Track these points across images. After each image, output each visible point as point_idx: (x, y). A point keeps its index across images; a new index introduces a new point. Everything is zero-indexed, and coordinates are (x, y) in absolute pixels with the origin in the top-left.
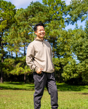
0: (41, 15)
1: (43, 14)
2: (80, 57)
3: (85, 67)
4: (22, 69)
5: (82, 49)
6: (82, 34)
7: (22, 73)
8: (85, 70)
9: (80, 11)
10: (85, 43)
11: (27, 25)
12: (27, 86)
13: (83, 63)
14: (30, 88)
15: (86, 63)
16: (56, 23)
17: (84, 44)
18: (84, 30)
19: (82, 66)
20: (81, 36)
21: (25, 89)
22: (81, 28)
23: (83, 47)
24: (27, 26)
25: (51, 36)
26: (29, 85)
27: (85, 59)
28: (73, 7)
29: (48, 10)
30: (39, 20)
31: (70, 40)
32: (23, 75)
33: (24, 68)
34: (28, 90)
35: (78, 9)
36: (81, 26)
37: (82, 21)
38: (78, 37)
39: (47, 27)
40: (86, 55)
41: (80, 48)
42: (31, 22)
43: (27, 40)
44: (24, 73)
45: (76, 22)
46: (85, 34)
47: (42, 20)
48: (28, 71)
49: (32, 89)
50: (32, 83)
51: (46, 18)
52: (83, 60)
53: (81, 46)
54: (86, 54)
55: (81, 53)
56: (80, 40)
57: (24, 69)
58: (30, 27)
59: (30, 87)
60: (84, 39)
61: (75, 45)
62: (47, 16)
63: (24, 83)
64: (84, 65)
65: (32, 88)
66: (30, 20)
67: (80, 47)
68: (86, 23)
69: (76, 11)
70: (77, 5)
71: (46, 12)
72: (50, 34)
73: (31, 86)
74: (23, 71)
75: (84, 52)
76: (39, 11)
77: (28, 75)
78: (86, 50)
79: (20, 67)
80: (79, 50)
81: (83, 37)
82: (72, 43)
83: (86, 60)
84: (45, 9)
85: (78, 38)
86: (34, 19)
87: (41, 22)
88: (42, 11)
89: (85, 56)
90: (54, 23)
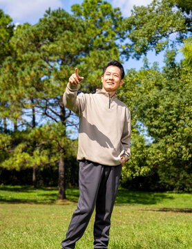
0: (68, 39)
1: (73, 36)
2: (153, 130)
3: (166, 152)
4: (27, 156)
5: (158, 113)
6: (157, 81)
7: (27, 165)
8: (166, 157)
9: (152, 31)
10: (165, 101)
11: (37, 59)
12: (39, 195)
13: (161, 143)
14: (45, 200)
15: (166, 143)
16: (102, 55)
17: (161, 101)
18: (161, 70)
19: (158, 151)
20: (156, 85)
21: (35, 202)
22: (156, 68)
23: (161, 109)
24: (37, 63)
25: (90, 84)
26: (42, 192)
27: (164, 136)
28: (137, 21)
29: (83, 26)
30: (65, 50)
31: (131, 93)
32: (30, 170)
33: (31, 155)
34: (40, 203)
35: (148, 26)
36: (156, 63)
37: (157, 53)
38: (148, 87)
39: (82, 64)
40: (167, 127)
41: (154, 111)
42: (47, 54)
43: (38, 93)
44: (32, 166)
45: (145, 54)
46: (164, 81)
47: (72, 50)
48: (41, 161)
49: (49, 201)
50: (49, 188)
51: (79, 45)
52: (161, 136)
53: (156, 106)
54: (166, 123)
55: (156, 123)
56: (154, 93)
57: (31, 158)
58: (45, 64)
59: (44, 197)
60: (162, 90)
61: (143, 104)
62: (81, 42)
63: (33, 187)
64: (163, 147)
65: (51, 197)
66: (44, 50)
67: (153, 108)
68: (165, 56)
69: (144, 30)
70: (145, 17)
71: (80, 31)
72: (89, 81)
73: (47, 195)
74: (29, 162)
75: (163, 120)
76: (65, 29)
77: (42, 169)
78: (166, 116)
79: (24, 153)
80: (152, 116)
81: (160, 87)
82: (137, 100)
83: (166, 137)
84: (77, 26)
85: (150, 89)
86: (53, 48)
87: (68, 53)
88: (71, 29)
89: (165, 129)
90: (97, 55)
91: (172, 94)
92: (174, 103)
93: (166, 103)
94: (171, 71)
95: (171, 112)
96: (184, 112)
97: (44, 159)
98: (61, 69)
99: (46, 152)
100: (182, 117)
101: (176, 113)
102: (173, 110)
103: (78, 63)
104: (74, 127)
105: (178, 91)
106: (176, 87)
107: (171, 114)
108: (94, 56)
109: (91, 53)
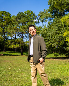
0: (24, 19)
2: (45, 40)
18: (47, 26)
20: (45, 30)
22: (45, 26)
24: (17, 24)
28: (41, 15)
35: (44, 16)
36: (45, 25)
39: (27, 25)
40: (49, 39)
45: (43, 22)
46: (47, 29)
51: (26, 20)
55: (46, 38)
57: (15, 46)
61: (43, 34)
64: (48, 44)
66: (18, 21)
67: (45, 35)
70: (43, 14)
71: (27, 17)
76: (23, 17)
77: (18, 48)
78: (48, 37)
83: (48, 42)
86: (20, 21)
87: (24, 22)
88: (25, 17)
91: (50, 32)
92: (51, 34)
93: (48, 34)
94: (49, 26)
97: (18, 46)
98: (22, 26)
99: (19, 44)
100: (52, 37)
101: (51, 36)
103: (26, 24)
105: (51, 31)
106: (51, 30)
108: (29, 23)
109: (29, 22)
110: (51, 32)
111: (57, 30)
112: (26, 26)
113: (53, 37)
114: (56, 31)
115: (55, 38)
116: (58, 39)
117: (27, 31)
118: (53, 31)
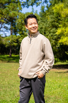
10: (40, 26)
16: (15, 5)
36: (36, 11)
37: (37, 6)
39: (7, 8)
45: (32, 6)
47: (3, 2)
51: (6, 1)
68: (41, 7)
72: (9, 15)
90: (13, 5)
91: (43, 23)
92: (44, 27)
94: (43, 14)
95: (42, 30)
96: (47, 30)
100: (46, 32)
102: (43, 29)
103: (5, 7)
104: (3, 32)
105: (45, 22)
107: (42, 31)
108: (12, 5)
109: (10, 4)
110: (45, 24)
111: (54, 20)
112: (6, 10)
113: (48, 33)
114: (53, 22)
115: (50, 35)
116: (55, 37)
117: (8, 19)
118: (47, 22)
